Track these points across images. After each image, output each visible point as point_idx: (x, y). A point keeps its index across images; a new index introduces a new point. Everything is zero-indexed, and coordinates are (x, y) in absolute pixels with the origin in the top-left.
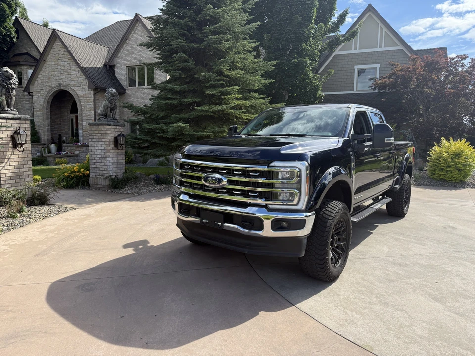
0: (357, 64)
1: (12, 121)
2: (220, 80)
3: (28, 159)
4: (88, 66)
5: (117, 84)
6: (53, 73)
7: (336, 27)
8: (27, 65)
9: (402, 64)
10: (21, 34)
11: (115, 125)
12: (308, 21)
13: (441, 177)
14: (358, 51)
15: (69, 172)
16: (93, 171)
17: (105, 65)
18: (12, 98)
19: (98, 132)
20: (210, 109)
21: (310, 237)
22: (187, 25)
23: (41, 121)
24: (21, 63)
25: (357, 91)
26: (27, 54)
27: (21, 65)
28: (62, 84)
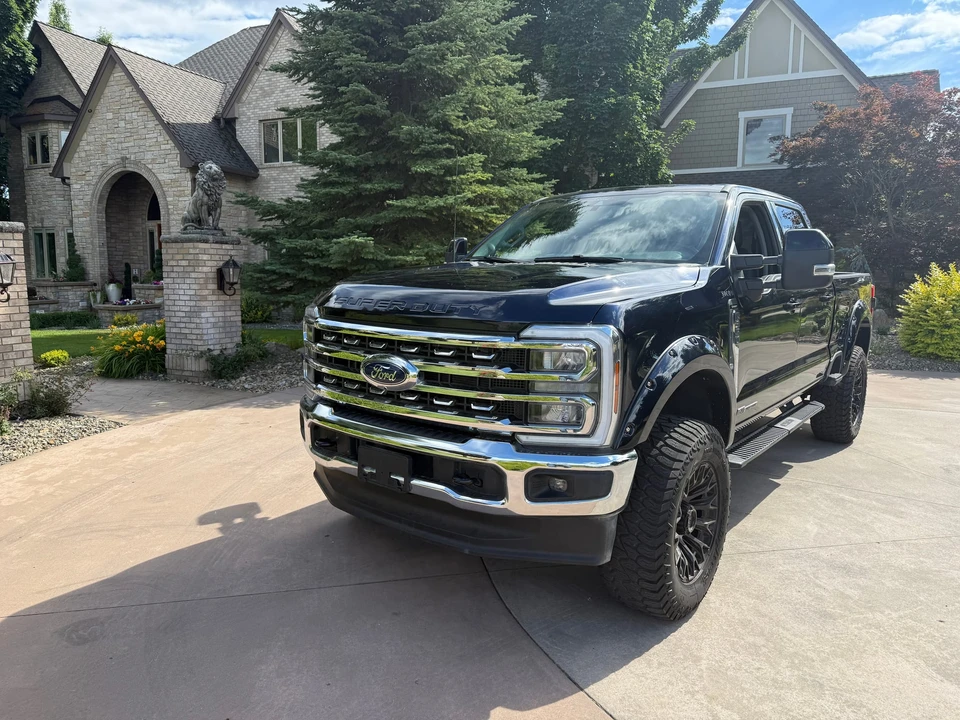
0: (745, 109)
2: (442, 142)
3: (22, 317)
4: (179, 121)
5: (241, 158)
6: (110, 136)
7: (698, 28)
8: (58, 122)
9: (841, 106)
10: (46, 57)
11: (217, 243)
12: (638, 14)
13: (930, 350)
14: (746, 81)
15: (124, 343)
16: (173, 341)
17: (216, 119)
19: (180, 257)
20: (420, 204)
21: (624, 515)
22: (371, 24)
23: (87, 235)
24: (47, 117)
25: (743, 165)
26: (59, 98)
27: (45, 122)
28: (127, 159)
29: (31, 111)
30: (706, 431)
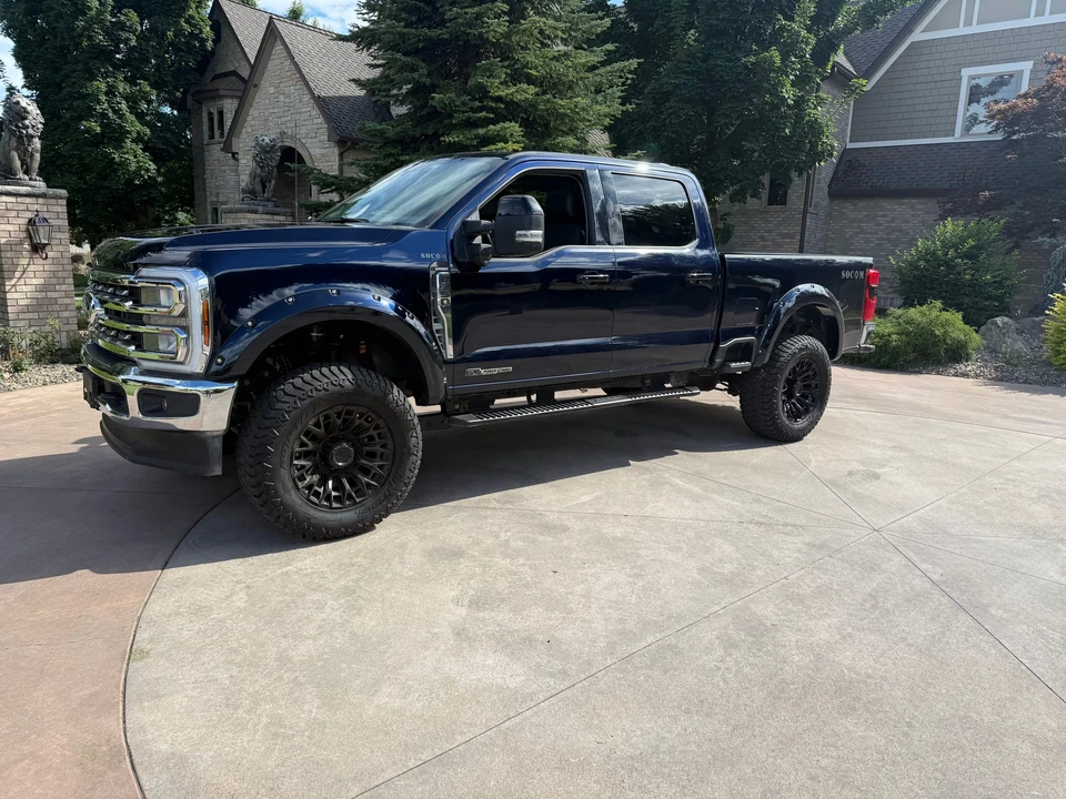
0: (970, 65)
2: (478, 110)
3: (65, 274)
4: (331, 94)
6: (271, 111)
8: (229, 96)
10: (224, 33)
14: (975, 29)
18: (32, 155)
24: (221, 93)
25: (963, 135)
26: (234, 73)
27: (222, 97)
28: (285, 133)
30: (350, 377)
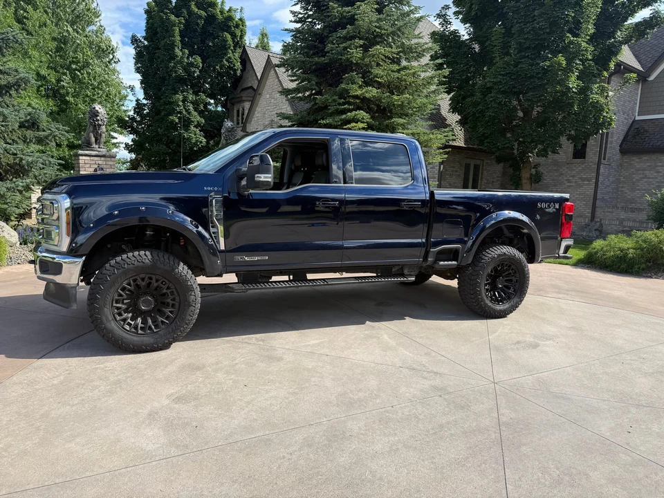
1: (96, 158)
6: (267, 108)
8: (247, 100)
24: (244, 99)
26: (251, 87)
27: (244, 101)
28: (273, 121)
29: (238, 96)
30: (150, 257)
